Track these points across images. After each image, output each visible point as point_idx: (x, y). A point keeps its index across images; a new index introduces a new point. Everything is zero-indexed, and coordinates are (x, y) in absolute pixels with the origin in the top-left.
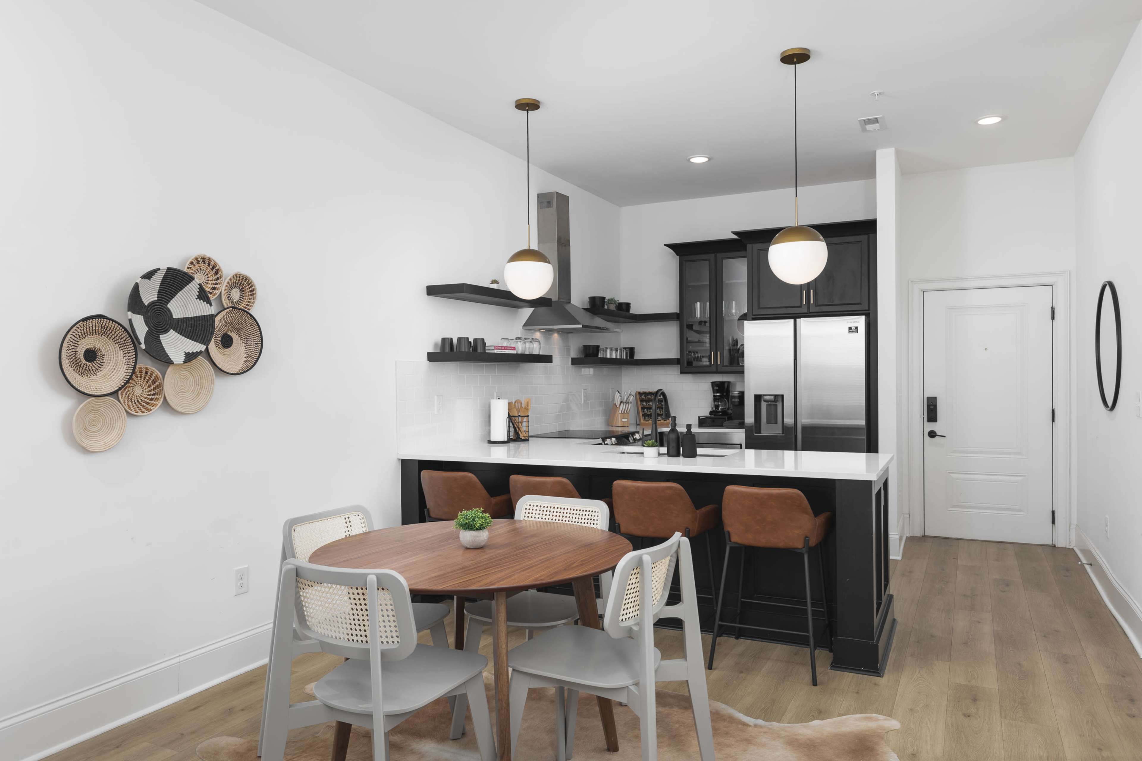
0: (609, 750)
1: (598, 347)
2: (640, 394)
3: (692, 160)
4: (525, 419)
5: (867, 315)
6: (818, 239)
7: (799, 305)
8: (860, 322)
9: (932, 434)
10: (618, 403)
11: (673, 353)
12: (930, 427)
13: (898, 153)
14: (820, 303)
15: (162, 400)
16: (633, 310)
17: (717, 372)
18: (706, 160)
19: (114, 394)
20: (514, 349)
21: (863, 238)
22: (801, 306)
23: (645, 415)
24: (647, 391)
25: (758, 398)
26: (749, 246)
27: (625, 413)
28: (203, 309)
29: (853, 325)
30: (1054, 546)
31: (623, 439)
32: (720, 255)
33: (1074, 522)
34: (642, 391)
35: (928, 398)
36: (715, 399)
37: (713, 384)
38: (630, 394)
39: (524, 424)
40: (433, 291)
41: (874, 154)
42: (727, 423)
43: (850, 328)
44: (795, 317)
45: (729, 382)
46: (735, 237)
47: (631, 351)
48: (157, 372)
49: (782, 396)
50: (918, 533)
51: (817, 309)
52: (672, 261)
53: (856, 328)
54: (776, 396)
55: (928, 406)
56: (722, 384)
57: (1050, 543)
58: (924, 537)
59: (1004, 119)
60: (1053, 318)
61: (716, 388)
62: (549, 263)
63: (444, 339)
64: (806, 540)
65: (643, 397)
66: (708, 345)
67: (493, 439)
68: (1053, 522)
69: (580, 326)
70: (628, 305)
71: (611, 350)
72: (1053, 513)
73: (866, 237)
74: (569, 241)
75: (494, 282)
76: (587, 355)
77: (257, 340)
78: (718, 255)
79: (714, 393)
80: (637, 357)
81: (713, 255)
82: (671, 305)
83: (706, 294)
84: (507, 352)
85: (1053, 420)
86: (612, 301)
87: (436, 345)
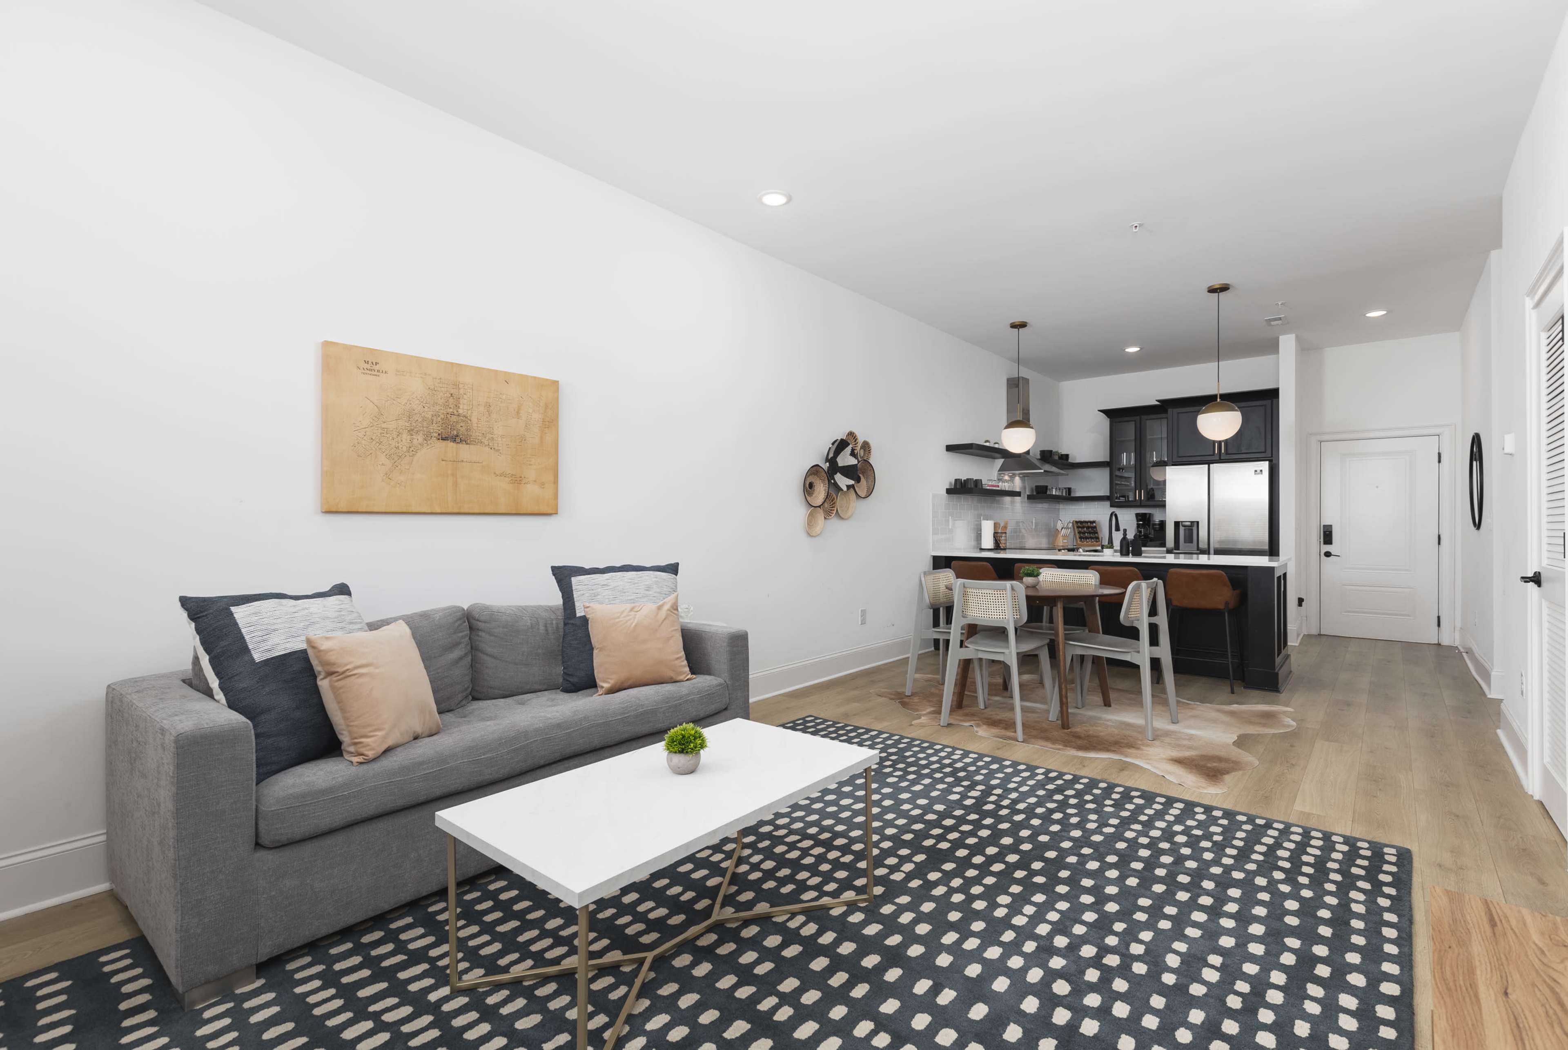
0: (1105, 705)
1: (1047, 487)
2: (1077, 522)
3: (1127, 350)
4: (1004, 535)
5: (1270, 461)
6: (1233, 410)
7: (1212, 453)
8: (1265, 466)
9: (1328, 554)
10: (1060, 529)
11: (1104, 491)
12: (1327, 548)
13: (1297, 337)
14: (1230, 452)
15: (835, 512)
16: (1070, 460)
17: (1141, 506)
18: (1138, 349)
19: (819, 507)
20: (998, 486)
21: (1267, 402)
22: (1214, 454)
23: (1081, 538)
24: (1082, 520)
25: (1177, 524)
26: (1170, 410)
27: (1065, 537)
28: (853, 461)
29: (1258, 469)
30: (1439, 644)
31: (1072, 550)
32: (1144, 417)
33: (1458, 625)
34: (1077, 520)
35: (1324, 526)
36: (1138, 526)
37: (1137, 515)
38: (1070, 522)
39: (1003, 538)
40: (950, 448)
41: (1278, 338)
42: (1149, 543)
43: (1256, 471)
44: (1209, 463)
45: (1150, 514)
46: (1158, 403)
47: (1069, 490)
48: (834, 496)
49: (1198, 522)
50: (1315, 632)
51: (1228, 457)
52: (1105, 422)
53: (1261, 471)
54: (1192, 522)
55: (1324, 532)
56: (1145, 514)
57: (1436, 642)
58: (1320, 635)
59: (1388, 312)
60: (1439, 461)
61: (1140, 518)
62: (1032, 428)
63: (956, 480)
64: (1227, 603)
65: (1079, 524)
66: (1133, 485)
67: (983, 547)
68: (1439, 625)
69: (1042, 471)
70: (1067, 456)
71: (1056, 489)
72: (1439, 618)
73: (1270, 401)
74: (1029, 411)
75: (987, 441)
76: (1038, 493)
77: (872, 479)
78: (1143, 417)
79: (1137, 521)
80: (1073, 495)
81: (1138, 417)
82: (1102, 455)
83: (1132, 446)
84: (994, 488)
85: (1439, 543)
86: (1057, 452)
87: (951, 484)
